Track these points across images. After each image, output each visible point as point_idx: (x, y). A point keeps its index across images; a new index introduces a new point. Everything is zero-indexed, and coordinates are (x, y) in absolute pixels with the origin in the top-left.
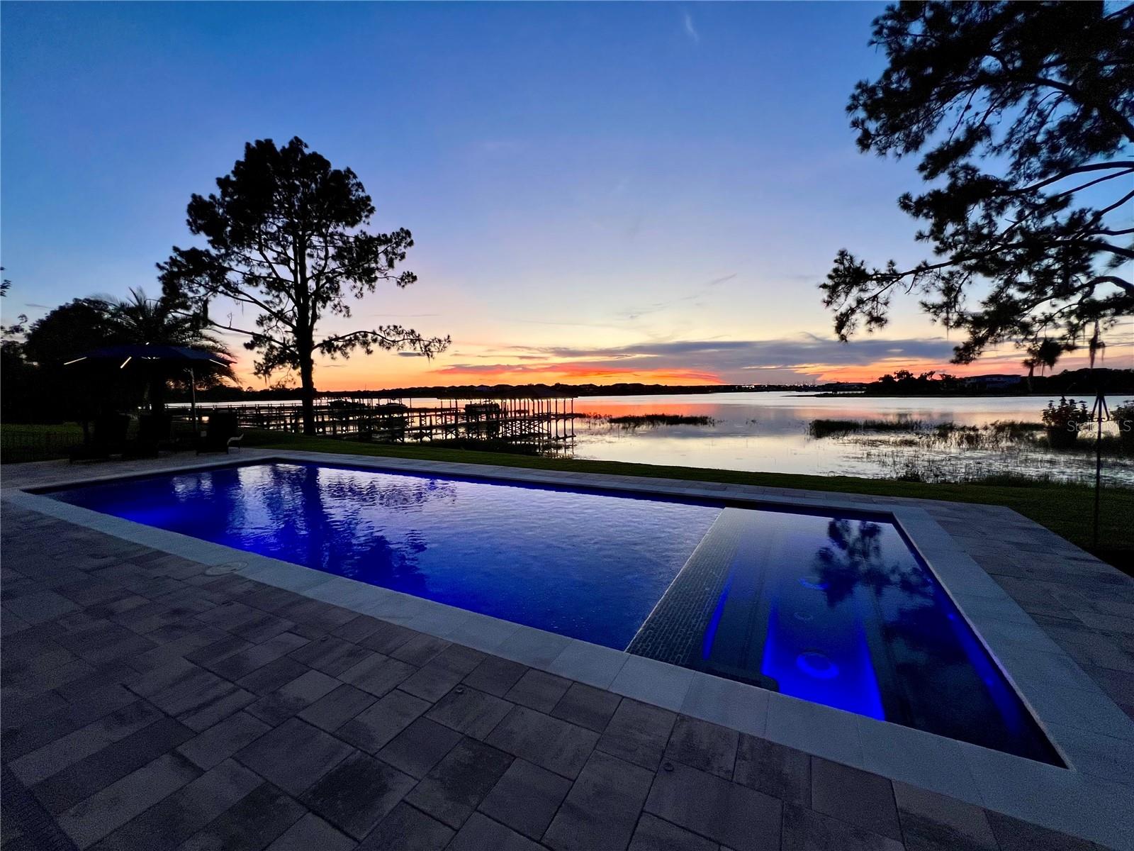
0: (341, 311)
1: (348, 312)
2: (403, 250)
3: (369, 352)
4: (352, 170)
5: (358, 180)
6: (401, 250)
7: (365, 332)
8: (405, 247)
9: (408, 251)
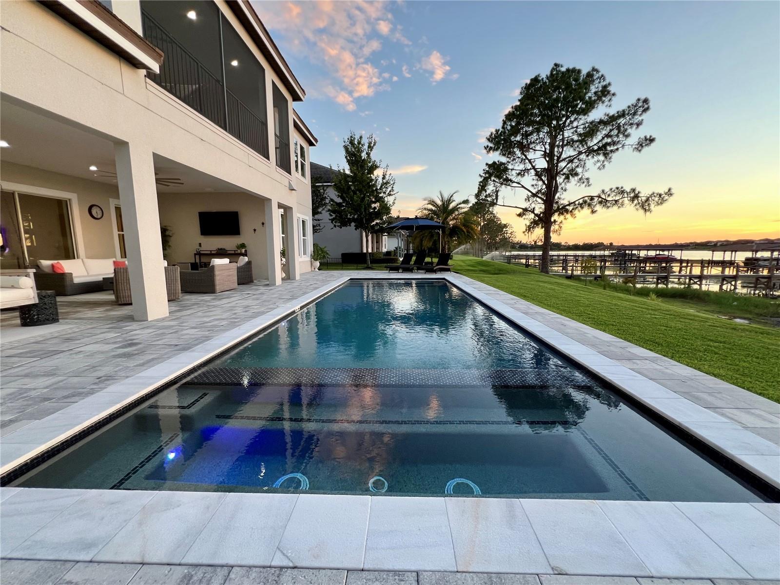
0: (583, 182)
1: (588, 182)
2: (640, 118)
3: (593, 212)
4: (596, 68)
5: (600, 74)
6: (637, 119)
7: (592, 197)
8: (641, 115)
9: (645, 116)
